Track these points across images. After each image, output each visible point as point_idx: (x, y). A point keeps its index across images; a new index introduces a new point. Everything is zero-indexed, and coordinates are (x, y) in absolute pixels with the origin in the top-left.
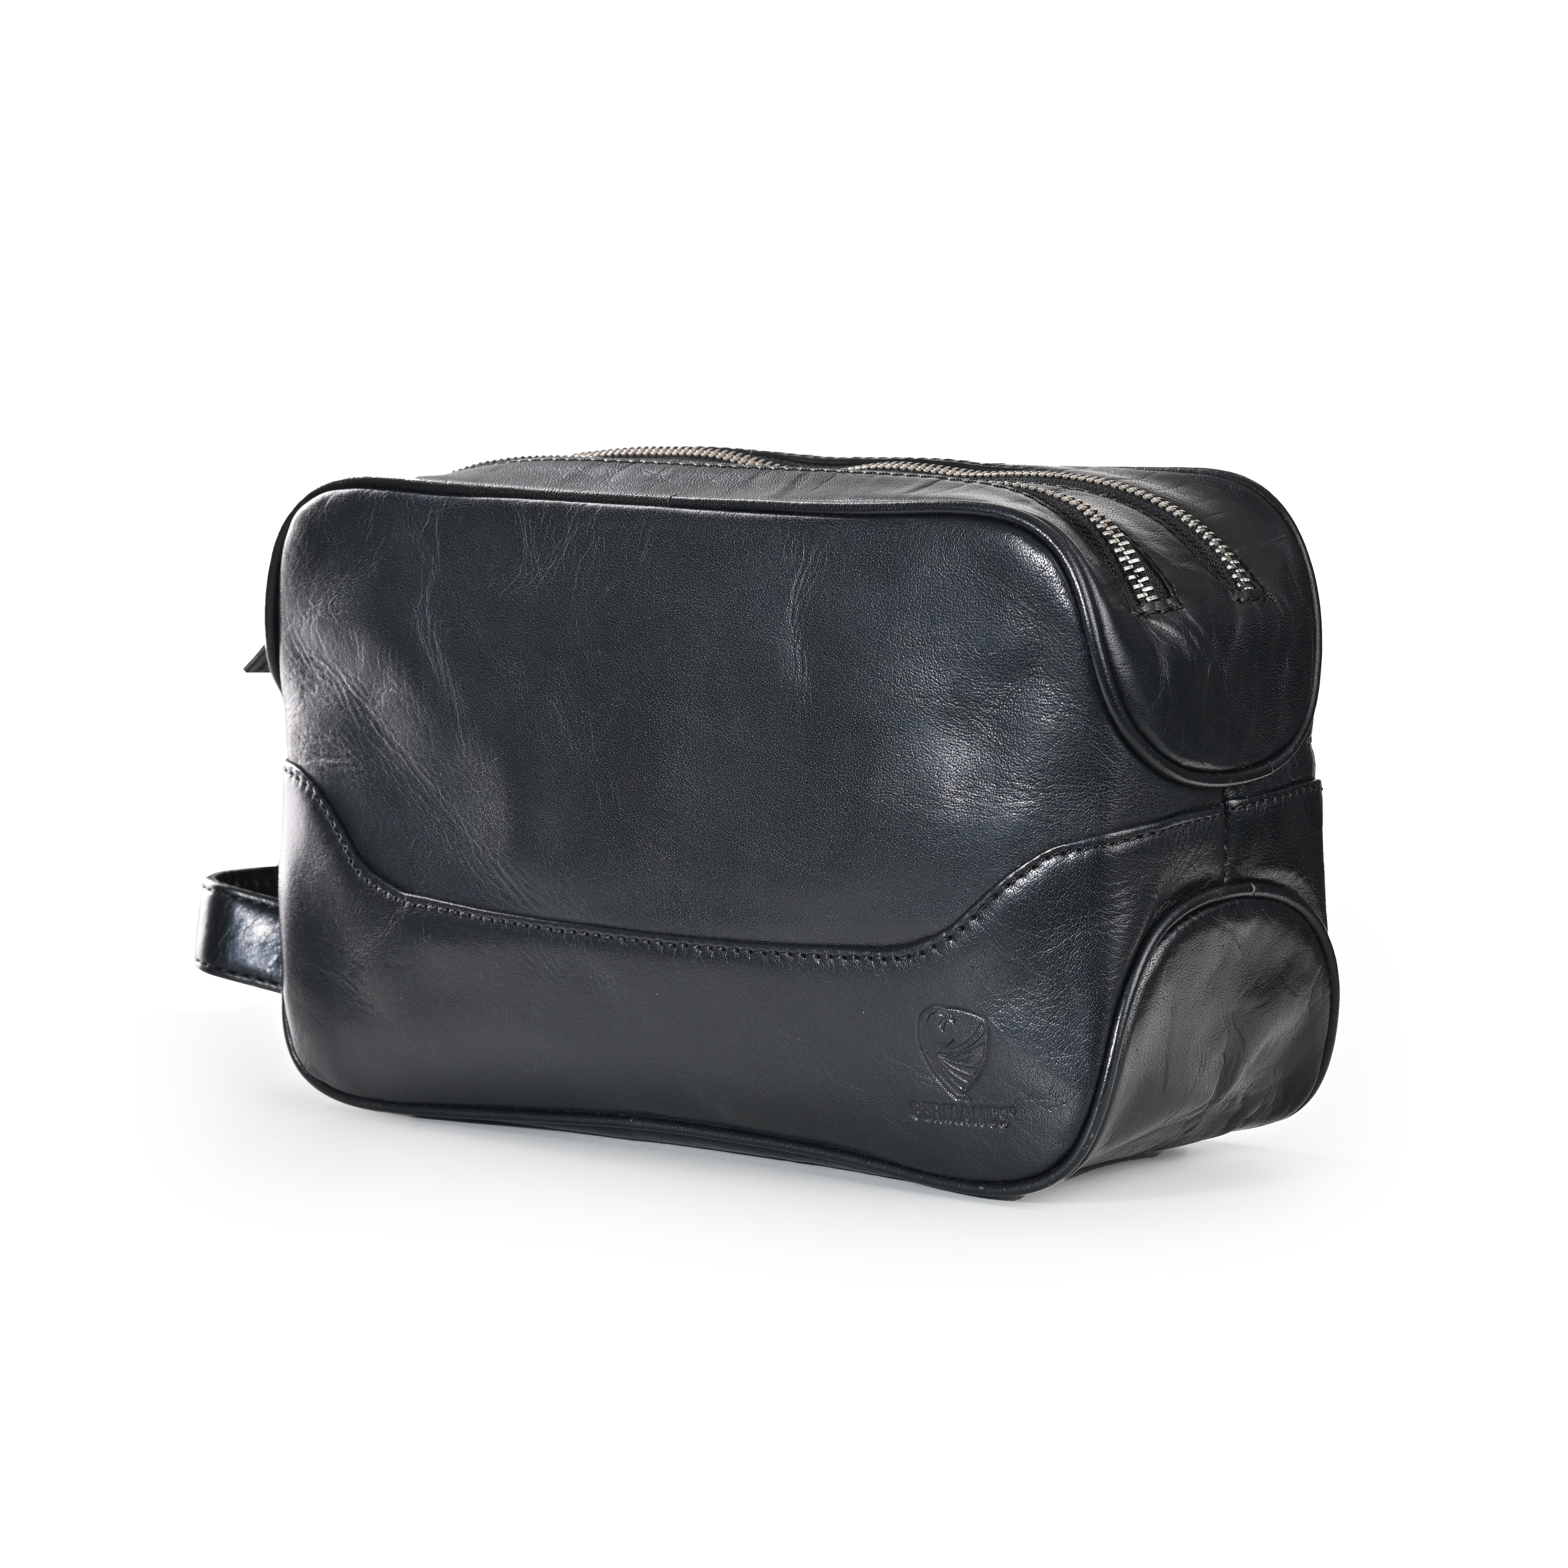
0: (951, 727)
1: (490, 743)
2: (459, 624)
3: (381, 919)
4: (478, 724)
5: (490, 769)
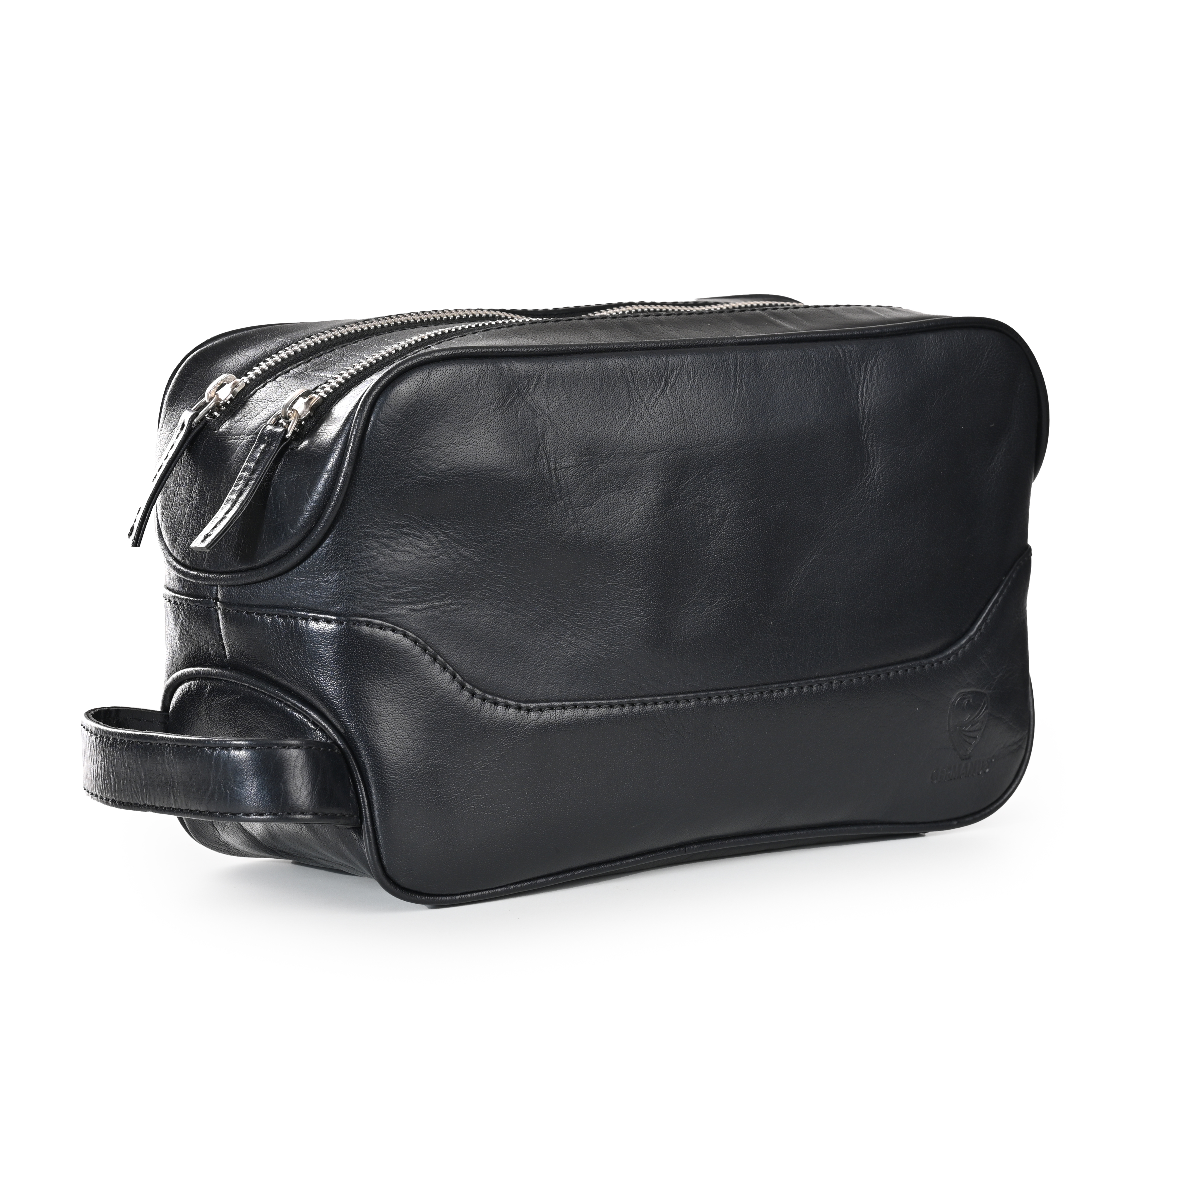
1: (619, 558)
2: (581, 464)
3: (507, 730)
4: (606, 545)
5: (616, 581)
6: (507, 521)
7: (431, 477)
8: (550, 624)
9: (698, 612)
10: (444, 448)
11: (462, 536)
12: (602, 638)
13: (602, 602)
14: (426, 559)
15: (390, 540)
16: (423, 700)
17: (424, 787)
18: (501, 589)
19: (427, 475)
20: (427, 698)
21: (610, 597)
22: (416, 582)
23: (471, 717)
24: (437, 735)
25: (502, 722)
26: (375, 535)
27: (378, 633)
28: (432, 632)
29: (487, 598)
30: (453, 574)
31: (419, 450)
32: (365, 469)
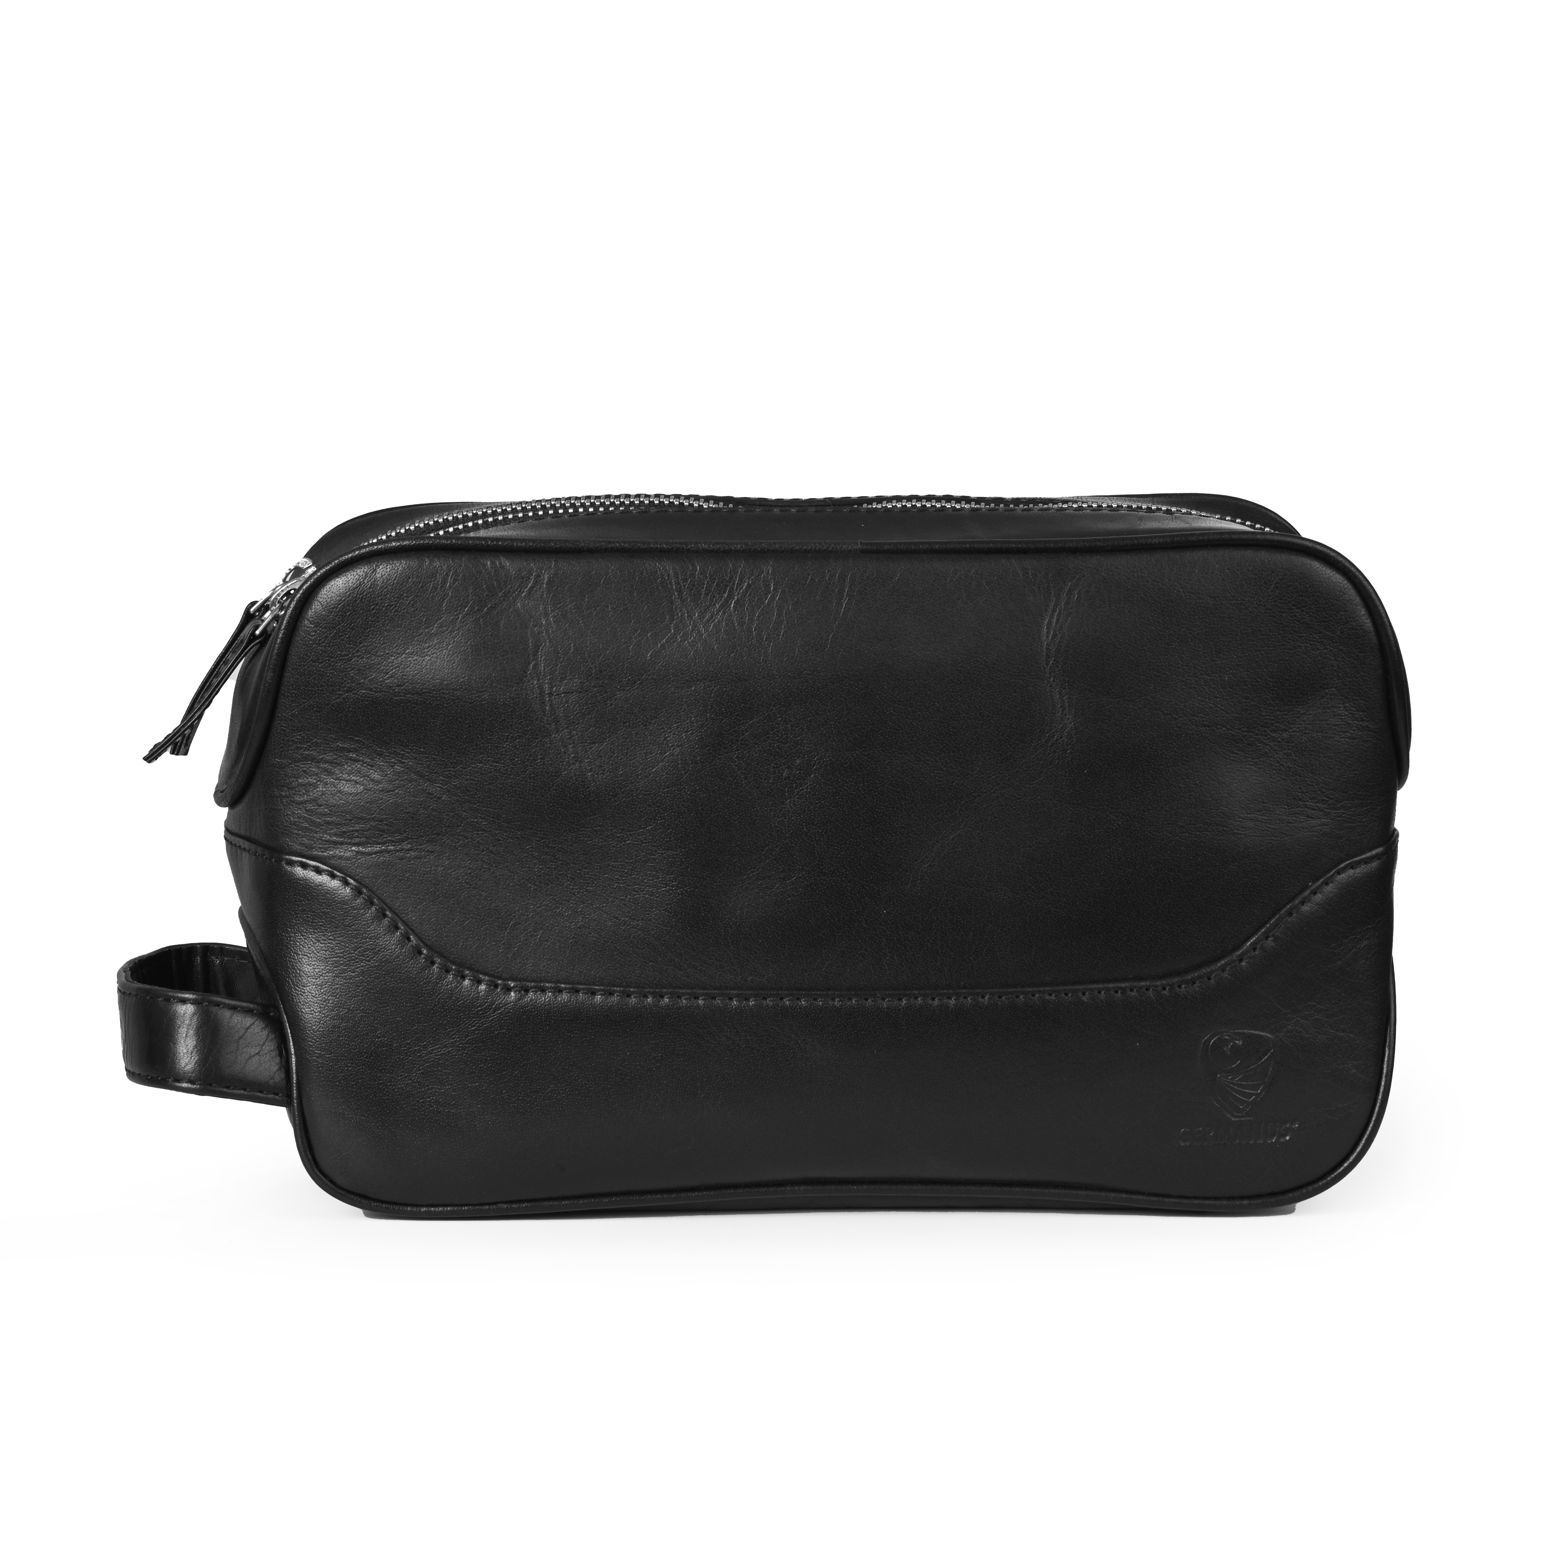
0: (1238, 754)
1: (642, 811)
2: (590, 689)
3: (474, 1011)
4: (623, 793)
5: (639, 839)
6: (482, 753)
7: (376, 692)
8: (548, 885)
9: (764, 888)
10: (393, 658)
11: (425, 768)
12: (619, 909)
13: (620, 865)
14: (377, 792)
15: (333, 766)
16: (364, 963)
17: (359, 1069)
18: (480, 837)
19: (371, 690)
20: (370, 962)
21: (631, 859)
22: (365, 819)
23: (426, 990)
24: (381, 1007)
25: (467, 1000)
26: (315, 759)
27: (313, 877)
28: (385, 881)
29: (461, 847)
30: (414, 814)
31: (361, 659)
32: (294, 678)
